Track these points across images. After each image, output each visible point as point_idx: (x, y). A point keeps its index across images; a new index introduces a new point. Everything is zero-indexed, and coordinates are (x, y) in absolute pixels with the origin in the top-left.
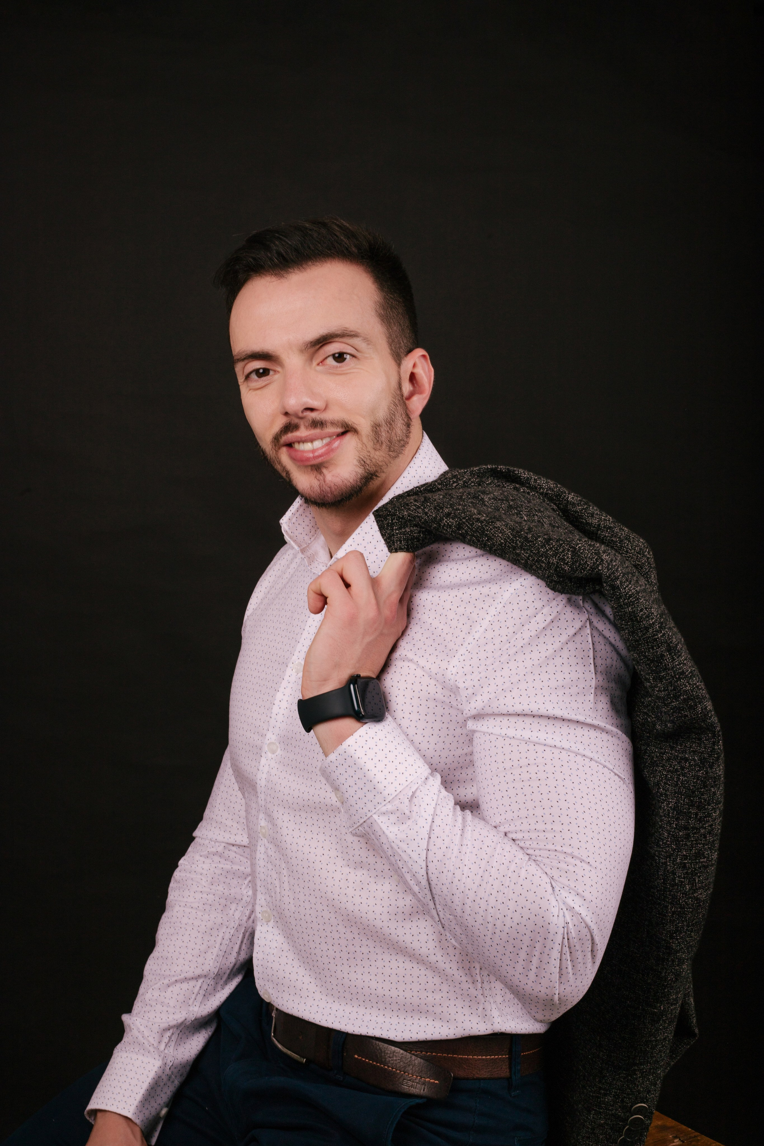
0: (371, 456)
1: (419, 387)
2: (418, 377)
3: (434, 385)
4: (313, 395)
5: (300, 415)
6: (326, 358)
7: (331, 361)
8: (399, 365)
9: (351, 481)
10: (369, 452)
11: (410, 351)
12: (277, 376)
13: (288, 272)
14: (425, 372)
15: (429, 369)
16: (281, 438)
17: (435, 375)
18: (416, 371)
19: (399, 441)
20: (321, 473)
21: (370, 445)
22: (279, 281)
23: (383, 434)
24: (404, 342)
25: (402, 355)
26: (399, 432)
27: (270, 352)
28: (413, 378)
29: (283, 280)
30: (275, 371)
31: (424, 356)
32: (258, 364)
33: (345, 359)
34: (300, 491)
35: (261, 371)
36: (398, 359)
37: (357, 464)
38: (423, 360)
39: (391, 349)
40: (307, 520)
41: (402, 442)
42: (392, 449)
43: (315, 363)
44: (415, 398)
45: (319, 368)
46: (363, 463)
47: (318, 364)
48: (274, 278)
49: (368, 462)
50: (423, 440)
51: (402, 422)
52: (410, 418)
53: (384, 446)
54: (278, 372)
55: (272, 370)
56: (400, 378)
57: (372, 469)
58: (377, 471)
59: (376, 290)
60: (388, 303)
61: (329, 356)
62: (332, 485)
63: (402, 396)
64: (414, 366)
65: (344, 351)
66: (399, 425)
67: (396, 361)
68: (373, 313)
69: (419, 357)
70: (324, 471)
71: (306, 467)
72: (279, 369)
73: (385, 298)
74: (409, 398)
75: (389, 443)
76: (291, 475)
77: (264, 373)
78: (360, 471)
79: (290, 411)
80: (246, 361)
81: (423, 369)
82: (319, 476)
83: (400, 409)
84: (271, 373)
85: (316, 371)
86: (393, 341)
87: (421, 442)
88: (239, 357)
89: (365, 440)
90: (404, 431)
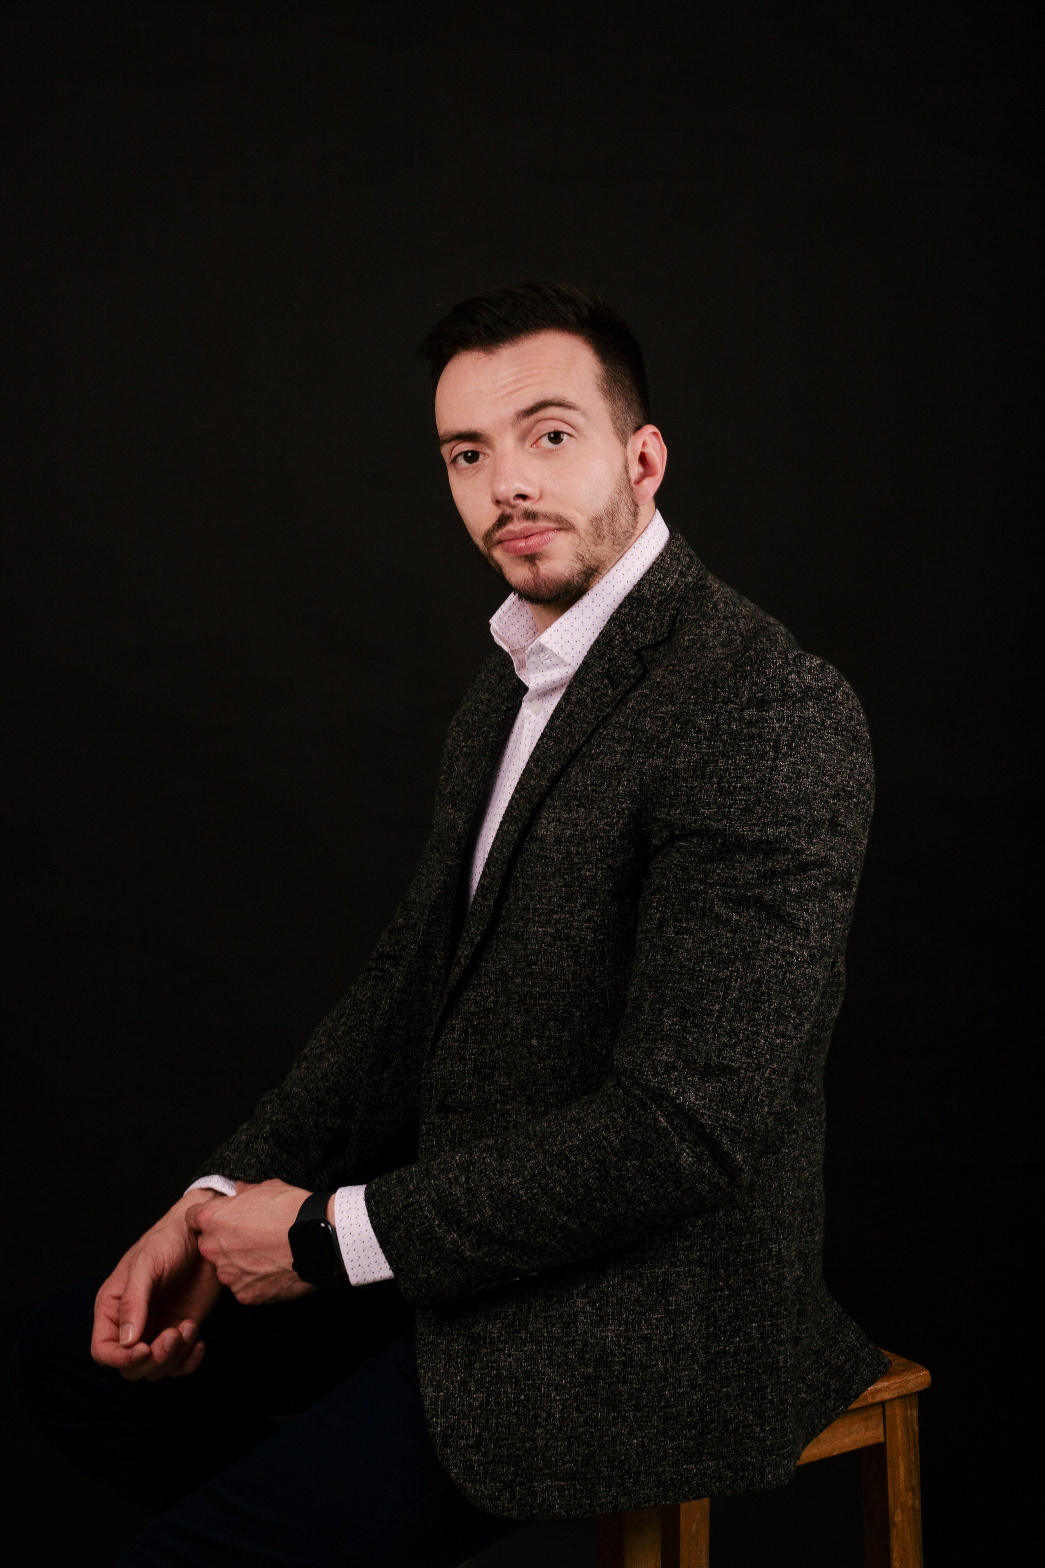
0: (591, 550)
1: (651, 468)
2: (649, 458)
3: (667, 466)
4: (527, 481)
5: (512, 502)
6: (540, 438)
7: (545, 442)
8: (625, 445)
9: (567, 575)
10: (587, 546)
11: (638, 428)
12: (487, 461)
13: (497, 347)
14: (656, 452)
15: (662, 449)
16: (494, 535)
17: (668, 454)
18: (646, 450)
19: (625, 533)
20: (534, 564)
21: (589, 540)
22: (488, 357)
23: (606, 528)
24: (631, 419)
25: (629, 434)
26: (624, 522)
27: (479, 431)
28: (643, 459)
29: (491, 356)
30: (485, 454)
31: (655, 434)
32: (465, 447)
33: (562, 440)
34: (513, 585)
35: (469, 454)
36: (623, 438)
37: (574, 558)
38: (654, 438)
39: (615, 428)
40: (523, 621)
41: (628, 534)
42: (616, 542)
43: (528, 444)
44: (646, 482)
45: (533, 450)
46: (580, 558)
47: (532, 446)
48: (483, 354)
49: (587, 556)
50: (654, 519)
51: (628, 511)
52: (637, 506)
53: (606, 541)
54: (488, 455)
55: (482, 453)
56: (626, 460)
57: (593, 563)
58: (598, 567)
59: (598, 363)
60: (611, 377)
61: (543, 436)
62: (546, 579)
63: (629, 480)
64: (644, 444)
65: (560, 429)
66: (624, 515)
67: (620, 440)
68: (595, 388)
69: (649, 434)
70: (538, 562)
71: (520, 557)
72: (489, 452)
73: (607, 371)
74: (638, 482)
75: (612, 536)
76: (503, 570)
77: (472, 457)
78: (578, 566)
79: (500, 499)
80: (453, 443)
81: (655, 448)
82: (532, 568)
83: (625, 497)
84: (481, 457)
85: (529, 453)
86: (618, 418)
87: (652, 520)
88: (445, 438)
89: (583, 534)
90: (630, 521)
